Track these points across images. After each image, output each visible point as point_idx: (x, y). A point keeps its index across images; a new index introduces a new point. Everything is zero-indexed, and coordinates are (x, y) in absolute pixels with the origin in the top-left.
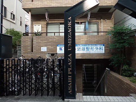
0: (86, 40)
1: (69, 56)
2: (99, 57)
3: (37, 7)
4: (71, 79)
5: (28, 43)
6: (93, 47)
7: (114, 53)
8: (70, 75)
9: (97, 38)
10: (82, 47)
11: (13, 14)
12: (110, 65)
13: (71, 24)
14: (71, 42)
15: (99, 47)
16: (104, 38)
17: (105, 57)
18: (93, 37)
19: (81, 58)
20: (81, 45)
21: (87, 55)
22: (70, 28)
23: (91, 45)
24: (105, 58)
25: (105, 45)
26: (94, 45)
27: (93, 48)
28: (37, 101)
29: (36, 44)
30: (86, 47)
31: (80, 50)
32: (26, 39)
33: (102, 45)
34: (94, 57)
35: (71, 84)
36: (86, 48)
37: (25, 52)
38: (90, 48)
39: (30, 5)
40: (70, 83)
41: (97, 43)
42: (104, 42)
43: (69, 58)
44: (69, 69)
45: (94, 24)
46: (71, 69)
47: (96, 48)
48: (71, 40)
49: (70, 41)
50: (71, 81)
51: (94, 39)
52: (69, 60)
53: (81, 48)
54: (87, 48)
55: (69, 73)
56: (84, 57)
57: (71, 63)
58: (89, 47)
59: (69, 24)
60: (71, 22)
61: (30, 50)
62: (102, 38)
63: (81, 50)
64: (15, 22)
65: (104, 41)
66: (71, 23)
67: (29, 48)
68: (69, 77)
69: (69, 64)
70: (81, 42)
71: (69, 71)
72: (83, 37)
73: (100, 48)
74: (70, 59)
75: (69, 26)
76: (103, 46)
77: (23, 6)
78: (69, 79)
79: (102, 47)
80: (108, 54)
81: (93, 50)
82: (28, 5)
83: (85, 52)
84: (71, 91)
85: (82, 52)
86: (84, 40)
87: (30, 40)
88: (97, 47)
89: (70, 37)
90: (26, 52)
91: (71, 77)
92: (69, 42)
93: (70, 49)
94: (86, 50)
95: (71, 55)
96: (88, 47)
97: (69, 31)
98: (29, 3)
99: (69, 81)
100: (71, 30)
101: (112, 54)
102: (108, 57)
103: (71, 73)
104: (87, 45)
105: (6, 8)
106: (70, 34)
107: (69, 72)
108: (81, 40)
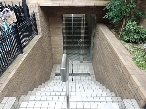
24: (96, 5)
56: (56, 2)
102: (103, 2)
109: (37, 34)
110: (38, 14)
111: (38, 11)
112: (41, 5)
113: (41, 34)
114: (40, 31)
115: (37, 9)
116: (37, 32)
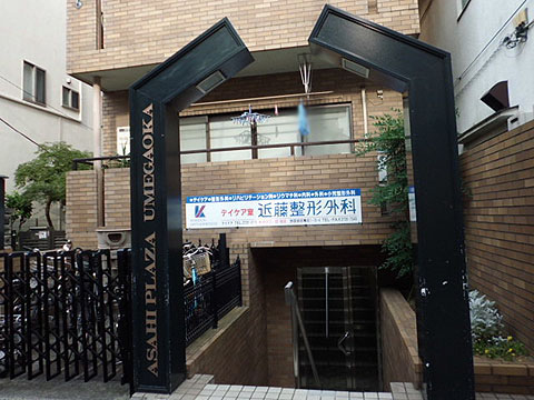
0: (289, 174)
1: (147, 240)
2: (341, 237)
3: (116, 67)
4: (154, 322)
5: (88, 194)
6: (316, 200)
7: (400, 222)
8: (151, 307)
9: (332, 166)
10: (276, 201)
11: (73, 92)
12: (383, 269)
13: (151, 130)
14: (152, 192)
15: (339, 201)
16: (356, 165)
17: (367, 237)
18: (318, 162)
19: (272, 244)
20: (271, 196)
21: (294, 234)
22: (148, 142)
23: (308, 194)
24: (363, 243)
25: (362, 190)
26: (321, 194)
27: (317, 207)
28: (49, 397)
29: (116, 197)
30: (293, 200)
31: (268, 214)
32: (81, 181)
33: (353, 192)
34: (323, 238)
35: (155, 339)
36: (289, 206)
37: (77, 225)
38: (307, 205)
39: (94, 61)
40: (152, 335)
41: (331, 185)
42: (360, 180)
43: (149, 246)
44: (148, 287)
45: (338, 111)
46: (154, 287)
47: (329, 204)
48: (152, 184)
49: (150, 188)
50: (154, 330)
51: (318, 172)
52: (149, 257)
53: (273, 206)
54: (294, 206)
55: (148, 301)
56: (283, 239)
57: (153, 265)
58: (302, 200)
59: (145, 131)
60: (151, 123)
61: (96, 220)
62: (349, 166)
63: (273, 214)
64: (80, 119)
65: (359, 175)
66: (154, 126)
67: (92, 212)
68: (148, 313)
69: (148, 269)
70: (272, 184)
71: (149, 293)
72: (277, 165)
73: (345, 206)
74: (152, 251)
75: (146, 138)
76: (356, 195)
77: (68, 68)
78: (148, 321)
79: (350, 199)
80: (376, 226)
81: (317, 212)
82: (84, 62)
83: (287, 221)
84: (155, 365)
85: (277, 221)
86: (283, 174)
87: (95, 185)
88: (332, 199)
89: (149, 176)
90: (82, 225)
91: (154, 314)
92: (146, 193)
93: (151, 218)
94: (289, 212)
95: (153, 236)
96: (297, 201)
97: (145, 155)
98: (89, 53)
99: (149, 330)
100: (151, 151)
101: (391, 228)
102: (378, 237)
103: (154, 301)
104: (295, 195)
105: (44, 72)
106: (151, 164)
107: (148, 297)
108: (271, 175)
109: (240, 304)
110: (246, 262)
111: (246, 256)
112: (254, 245)
113: (248, 304)
114: (246, 298)
115: (246, 251)
116: (241, 300)
